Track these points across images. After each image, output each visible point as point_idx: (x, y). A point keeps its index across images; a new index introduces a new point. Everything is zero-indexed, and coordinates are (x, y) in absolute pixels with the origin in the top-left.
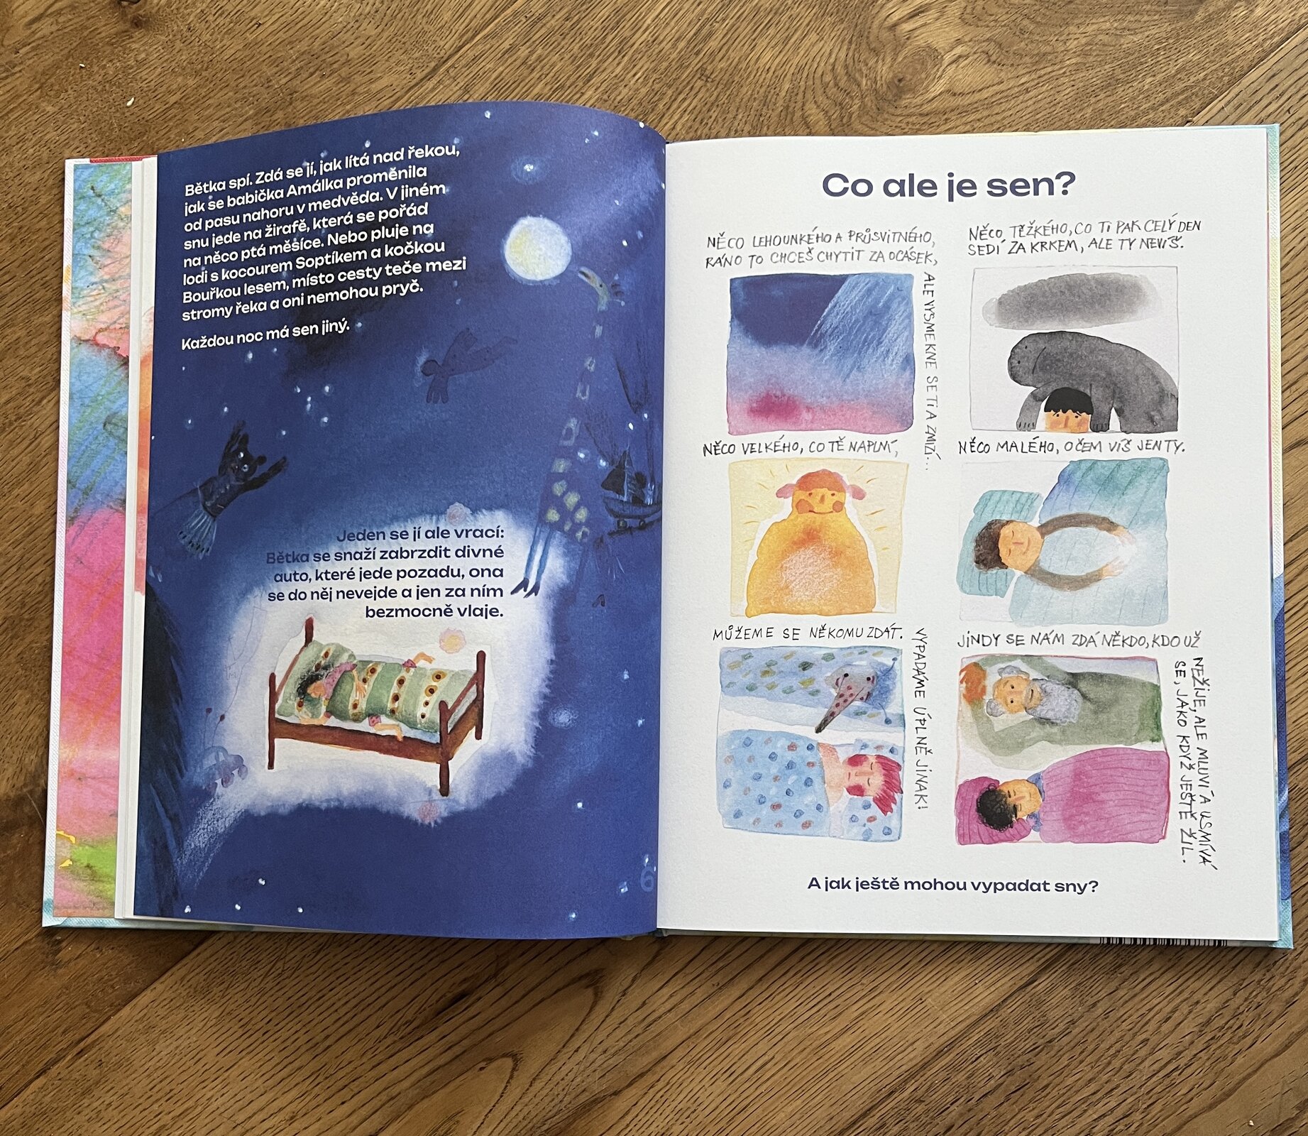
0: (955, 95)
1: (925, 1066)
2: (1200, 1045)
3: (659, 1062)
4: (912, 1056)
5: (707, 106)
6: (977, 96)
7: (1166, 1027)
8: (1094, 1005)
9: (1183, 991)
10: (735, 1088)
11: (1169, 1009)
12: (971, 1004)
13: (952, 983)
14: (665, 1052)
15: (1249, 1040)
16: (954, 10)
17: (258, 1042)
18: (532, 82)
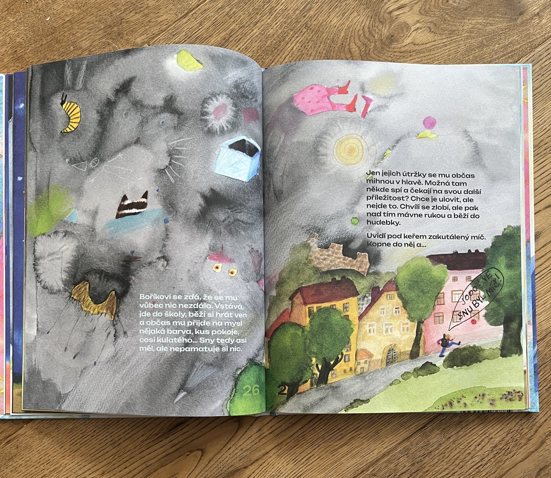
0: (415, 44)
1: (378, 460)
2: (491, 455)
3: (265, 455)
4: (372, 456)
5: (307, 41)
6: (425, 46)
7: (478, 448)
8: (449, 438)
9: (486, 433)
10: (297, 467)
11: (480, 440)
12: (398, 435)
13: (391, 426)
14: (267, 451)
15: (512, 454)
16: (417, 8)
17: (89, 441)
18: (230, 23)
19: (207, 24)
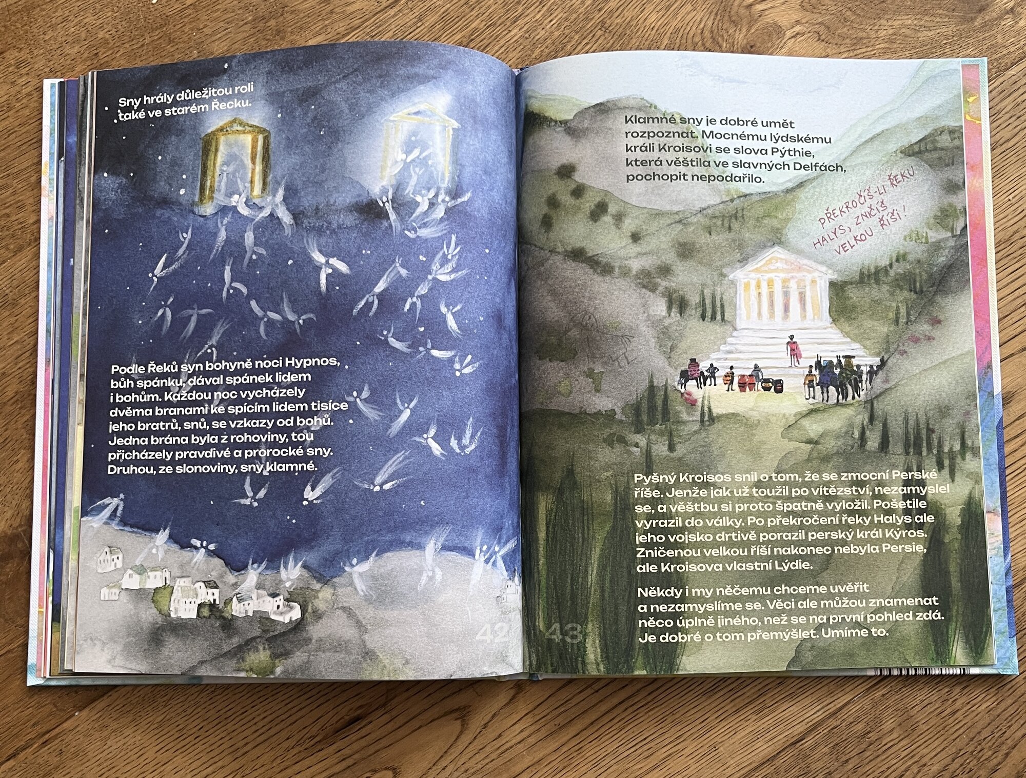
13: (739, 737)
18: (472, 18)
19: (431, 19)
